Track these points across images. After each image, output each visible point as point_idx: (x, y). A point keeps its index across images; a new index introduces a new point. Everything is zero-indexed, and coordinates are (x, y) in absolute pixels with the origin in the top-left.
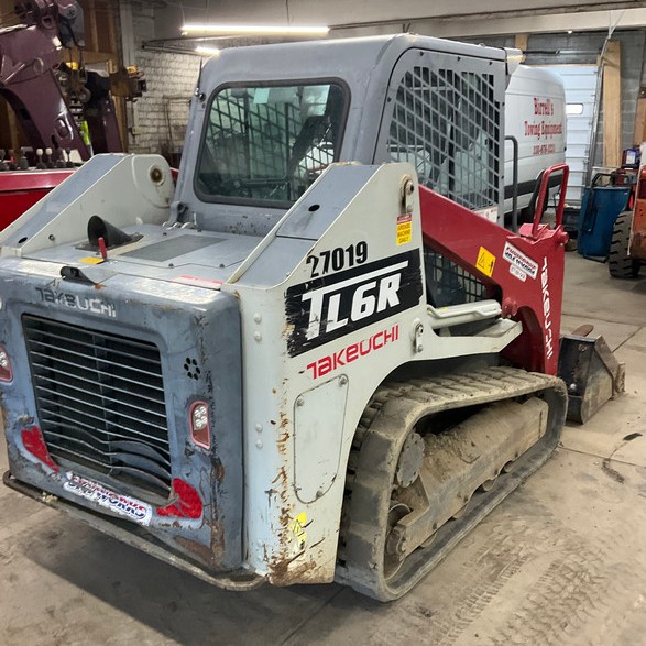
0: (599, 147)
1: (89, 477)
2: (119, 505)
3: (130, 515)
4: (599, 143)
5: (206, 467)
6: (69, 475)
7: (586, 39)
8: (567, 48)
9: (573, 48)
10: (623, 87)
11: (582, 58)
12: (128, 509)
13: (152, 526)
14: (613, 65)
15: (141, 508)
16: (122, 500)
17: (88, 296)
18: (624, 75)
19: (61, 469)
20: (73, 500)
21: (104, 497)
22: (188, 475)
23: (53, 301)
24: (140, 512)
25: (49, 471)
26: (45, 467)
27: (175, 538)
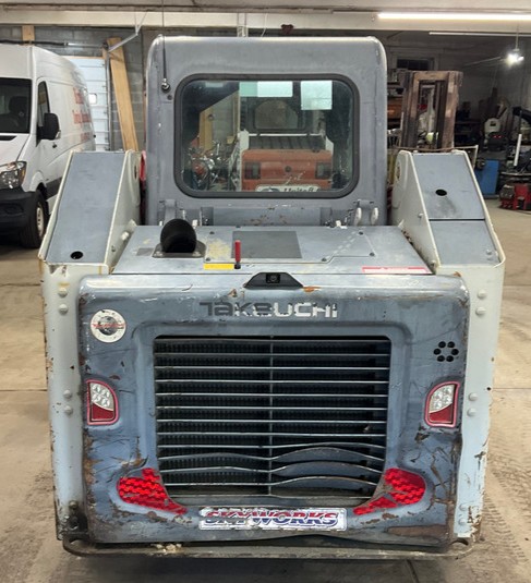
0: (116, 135)
1: (239, 504)
2: (294, 521)
3: (315, 526)
4: (116, 131)
5: (442, 446)
6: (204, 512)
7: (89, 33)
8: (73, 41)
9: (79, 41)
10: (130, 80)
11: (89, 51)
12: (310, 521)
13: (350, 529)
14: (119, 60)
15: (327, 515)
16: (296, 515)
17: (292, 302)
18: (128, 69)
19: (189, 508)
20: (214, 538)
21: (265, 520)
22: (413, 461)
23: (231, 314)
24: (328, 520)
25: (169, 516)
26: (160, 513)
27: (386, 531)
